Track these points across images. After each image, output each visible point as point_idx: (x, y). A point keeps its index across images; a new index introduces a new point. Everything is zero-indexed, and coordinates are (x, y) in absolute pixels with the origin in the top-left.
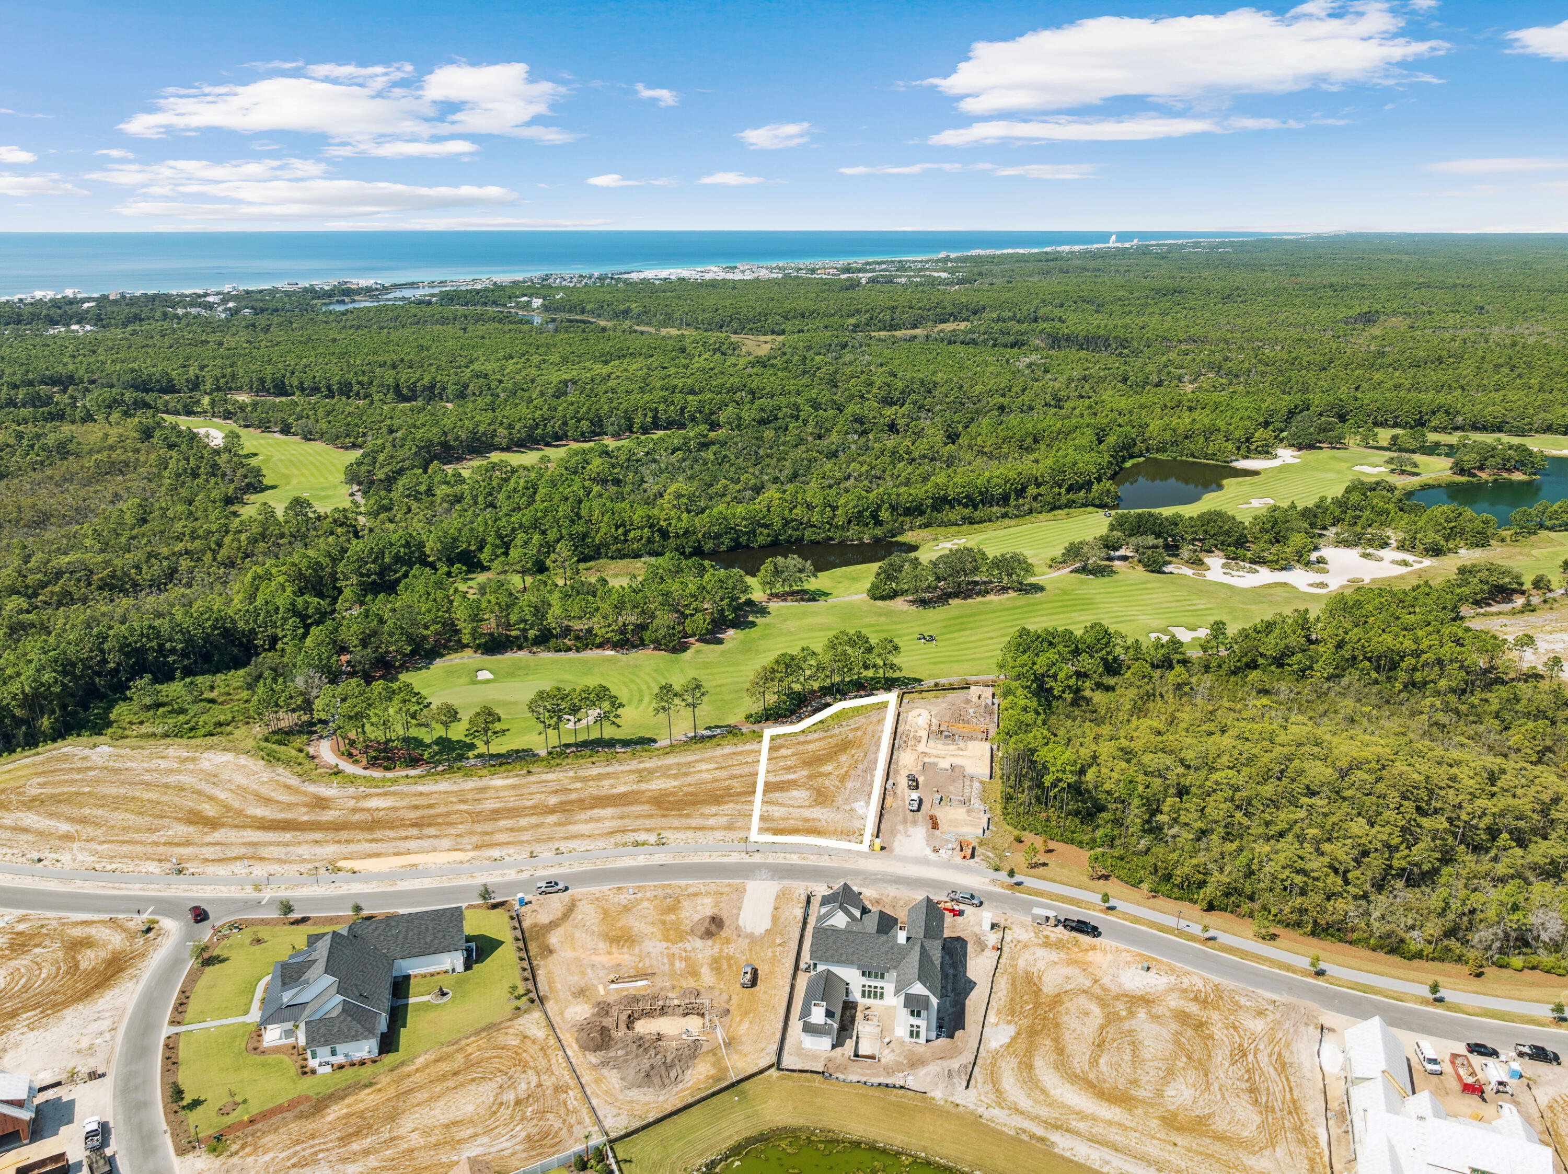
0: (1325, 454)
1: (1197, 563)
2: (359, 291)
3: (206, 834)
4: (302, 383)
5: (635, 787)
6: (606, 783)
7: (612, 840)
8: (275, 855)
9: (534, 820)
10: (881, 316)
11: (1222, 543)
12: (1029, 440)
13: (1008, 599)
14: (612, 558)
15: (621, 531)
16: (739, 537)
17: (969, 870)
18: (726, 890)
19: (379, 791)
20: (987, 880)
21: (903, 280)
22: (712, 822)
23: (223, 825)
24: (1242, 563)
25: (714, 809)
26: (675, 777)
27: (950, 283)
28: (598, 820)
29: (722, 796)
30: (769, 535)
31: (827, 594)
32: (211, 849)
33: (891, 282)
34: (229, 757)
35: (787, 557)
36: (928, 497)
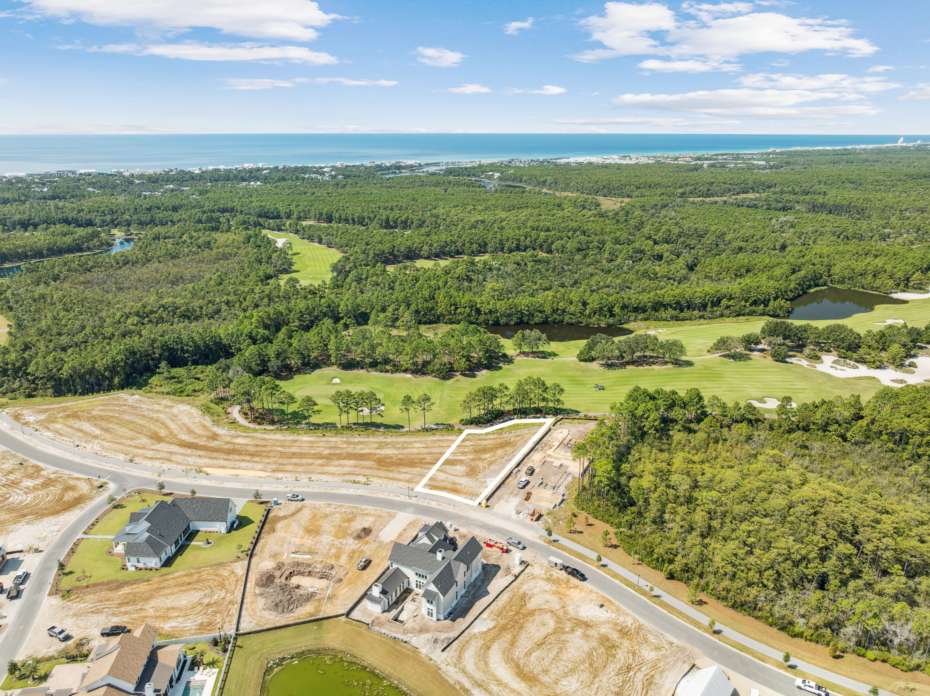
1: (815, 358)
2: (405, 167)
3: (154, 444)
4: (340, 216)
5: (373, 451)
6: (359, 447)
7: (343, 478)
8: (178, 460)
9: (309, 461)
11: (838, 347)
12: (743, 270)
13: (665, 369)
14: (446, 323)
15: (453, 308)
16: (523, 316)
17: (531, 528)
18: (385, 515)
19: (245, 434)
21: (732, 166)
23: (164, 441)
24: (848, 361)
25: (407, 469)
26: (398, 449)
27: (765, 168)
28: (343, 466)
29: (416, 463)
30: (541, 317)
31: (556, 355)
32: (151, 452)
34: (188, 408)
35: (532, 330)
36: (650, 302)
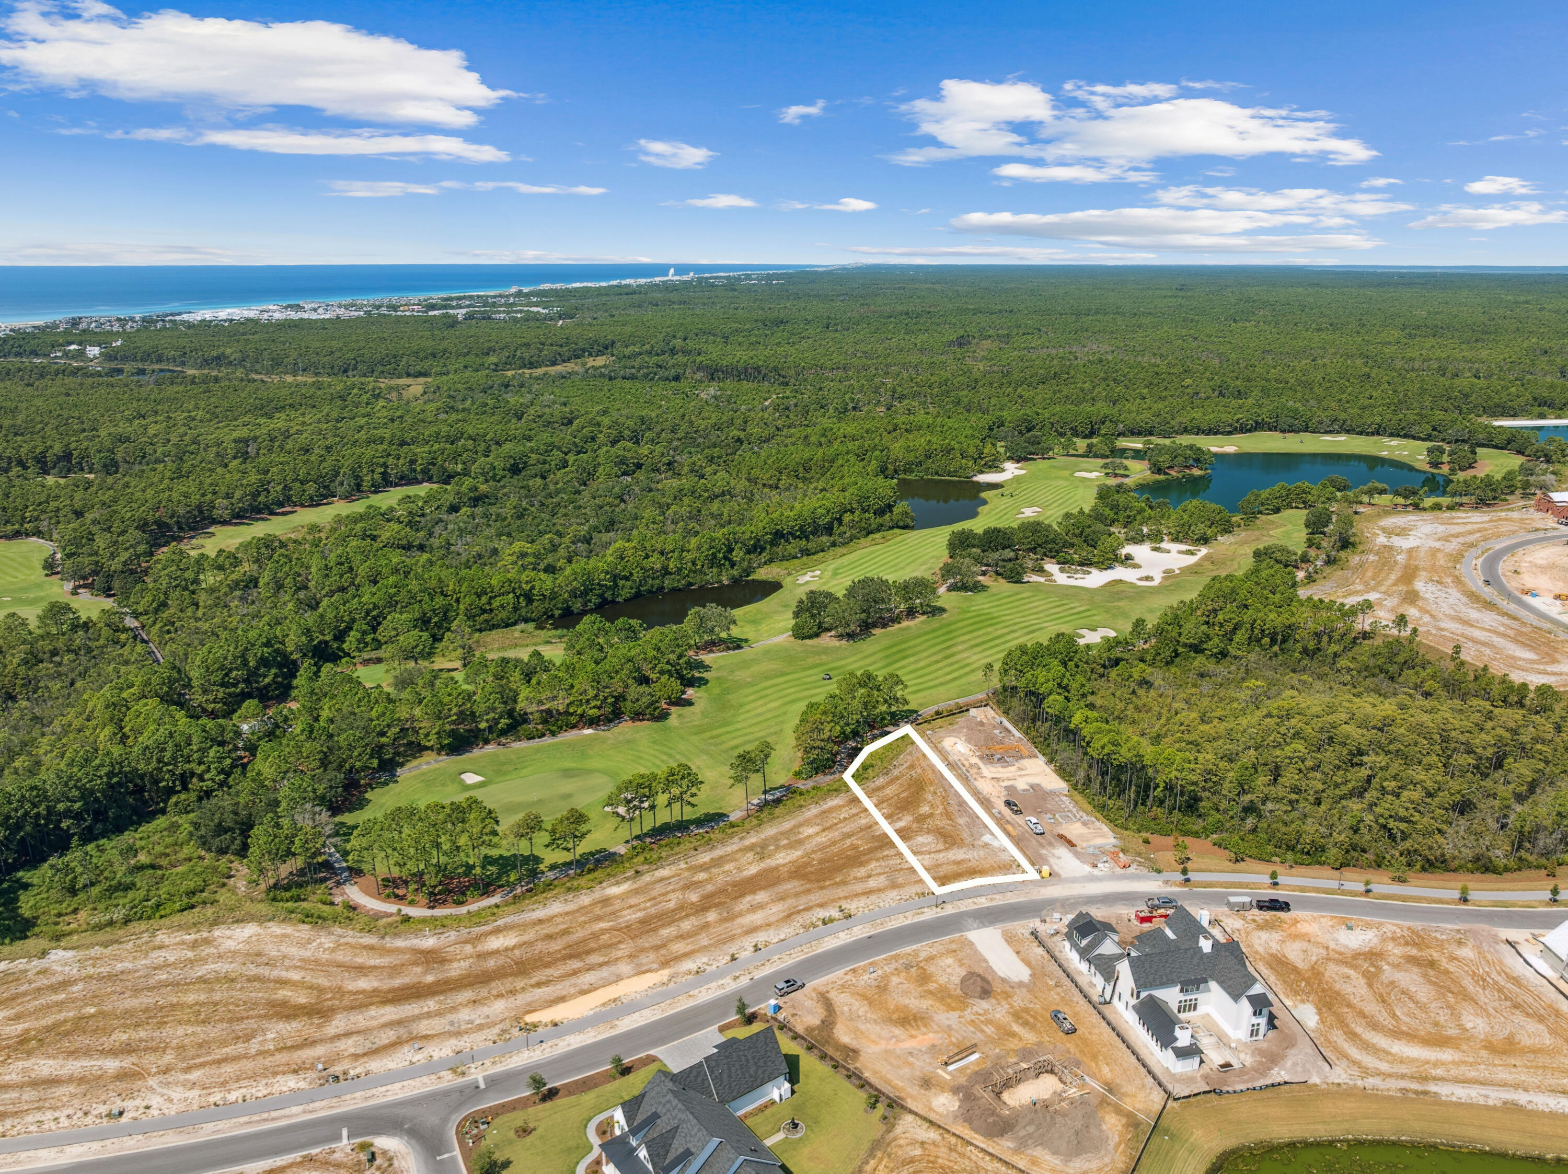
0: (1042, 464)
1: (1040, 571)
3: (320, 1026)
5: (762, 865)
6: (728, 867)
7: (796, 924)
8: (439, 1029)
9: (693, 922)
10: (518, 353)
11: (1051, 551)
12: (801, 470)
13: (922, 622)
15: (484, 599)
16: (604, 592)
17: (1138, 878)
18: (954, 946)
19: (483, 928)
20: (1160, 883)
22: (872, 883)
24: (1073, 567)
25: (862, 872)
26: (790, 847)
27: (554, 318)
28: (761, 906)
29: (856, 857)
30: (631, 588)
31: (746, 641)
32: (348, 1042)
33: (490, 318)
34: (252, 928)
35: (704, 607)
36: (767, 533)
